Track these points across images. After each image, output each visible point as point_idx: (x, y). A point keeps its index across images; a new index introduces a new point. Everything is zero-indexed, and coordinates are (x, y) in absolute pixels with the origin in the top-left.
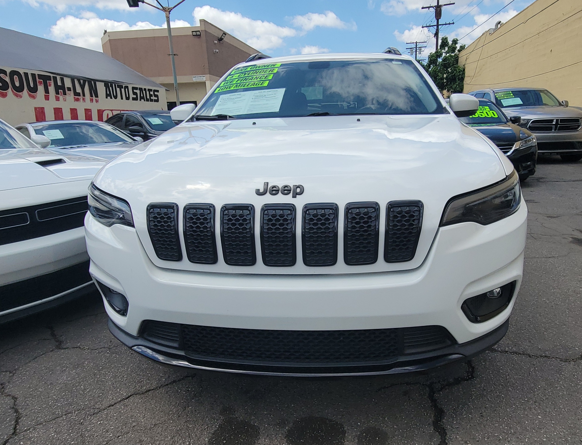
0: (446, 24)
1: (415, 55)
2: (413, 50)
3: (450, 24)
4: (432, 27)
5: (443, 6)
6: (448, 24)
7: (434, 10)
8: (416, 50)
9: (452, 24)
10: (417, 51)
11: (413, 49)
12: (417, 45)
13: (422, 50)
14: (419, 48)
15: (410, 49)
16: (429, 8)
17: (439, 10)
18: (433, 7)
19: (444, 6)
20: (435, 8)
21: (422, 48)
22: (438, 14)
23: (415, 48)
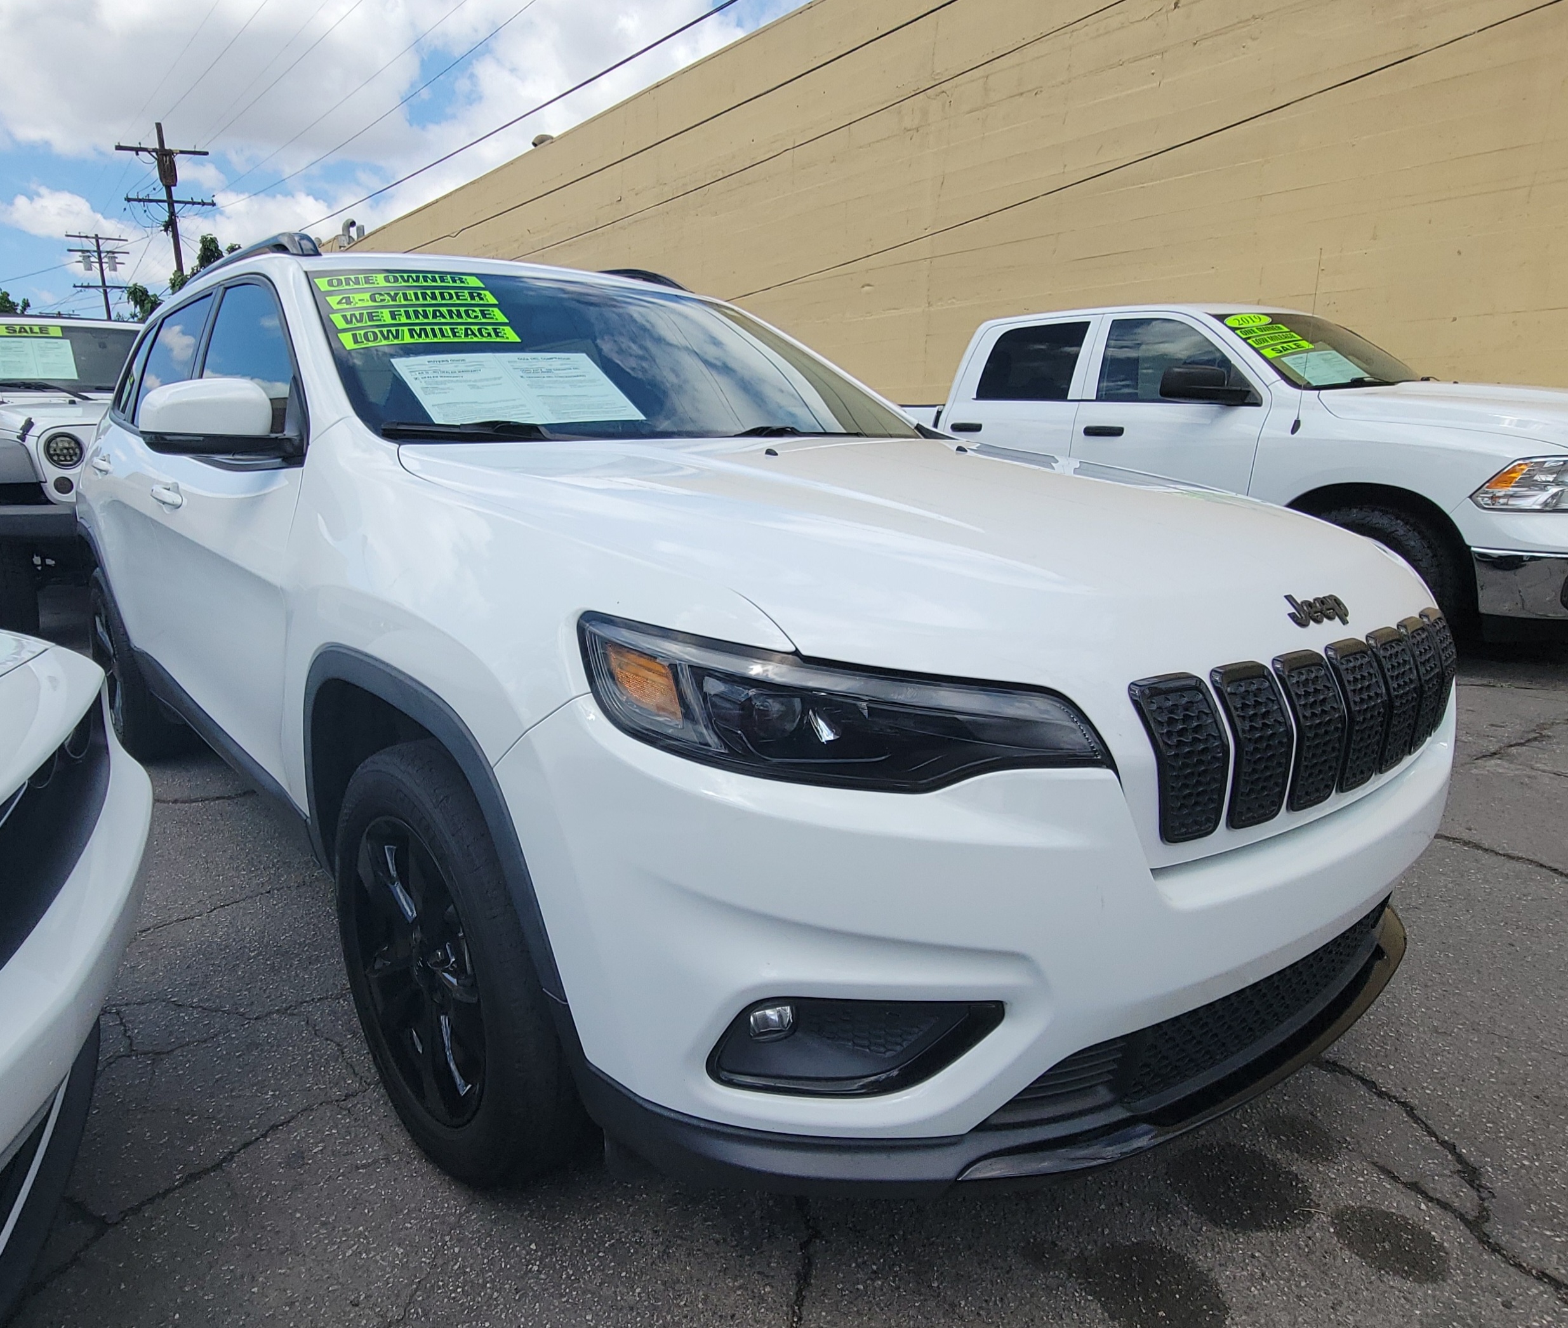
0: (194, 203)
1: (99, 272)
2: (89, 257)
3: (203, 204)
4: (154, 204)
5: (177, 154)
6: (199, 203)
7: (154, 160)
8: (100, 258)
9: (208, 204)
10: (103, 261)
11: (88, 254)
12: (100, 244)
13: (117, 261)
14: (108, 252)
15: (80, 253)
16: (137, 150)
17: (168, 163)
18: (149, 152)
19: (179, 155)
20: (154, 154)
21: (116, 255)
22: (168, 175)
23: (94, 251)
